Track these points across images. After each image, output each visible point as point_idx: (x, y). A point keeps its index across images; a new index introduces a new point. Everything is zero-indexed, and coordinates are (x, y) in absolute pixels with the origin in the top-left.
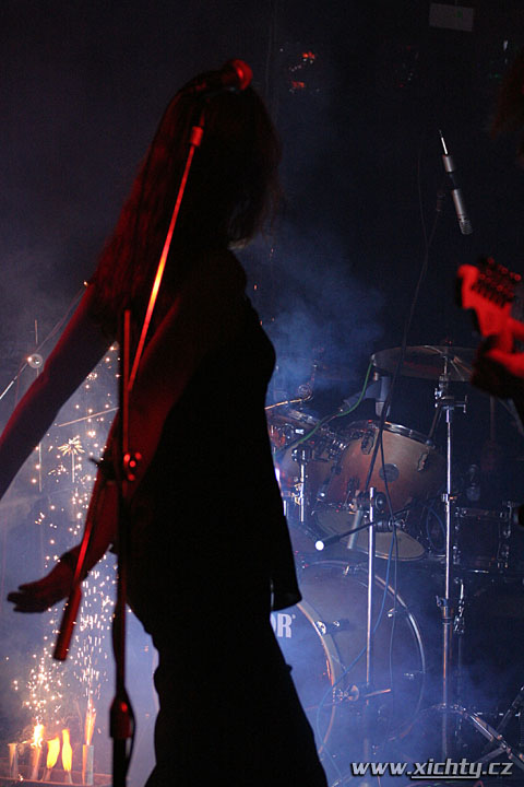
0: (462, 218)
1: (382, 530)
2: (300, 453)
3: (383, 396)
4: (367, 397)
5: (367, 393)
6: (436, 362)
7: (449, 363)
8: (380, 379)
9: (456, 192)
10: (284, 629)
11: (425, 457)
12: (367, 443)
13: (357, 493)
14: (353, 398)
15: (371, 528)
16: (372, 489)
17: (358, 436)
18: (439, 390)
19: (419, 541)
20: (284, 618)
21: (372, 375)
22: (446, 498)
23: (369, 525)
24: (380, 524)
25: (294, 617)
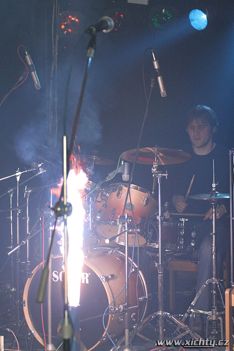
0: (162, 90)
1: (131, 233)
2: (89, 199)
3: (126, 171)
4: (119, 172)
5: (119, 170)
6: (151, 156)
7: (157, 156)
8: (124, 164)
9: (159, 78)
10: (85, 279)
11: (146, 199)
12: (119, 193)
13: (119, 216)
14: (112, 173)
15: (126, 233)
16: (126, 214)
17: (114, 190)
18: (153, 169)
19: (144, 237)
20: (85, 275)
21: (121, 162)
22: (159, 218)
23: (126, 231)
24: (130, 230)
25: (90, 274)
